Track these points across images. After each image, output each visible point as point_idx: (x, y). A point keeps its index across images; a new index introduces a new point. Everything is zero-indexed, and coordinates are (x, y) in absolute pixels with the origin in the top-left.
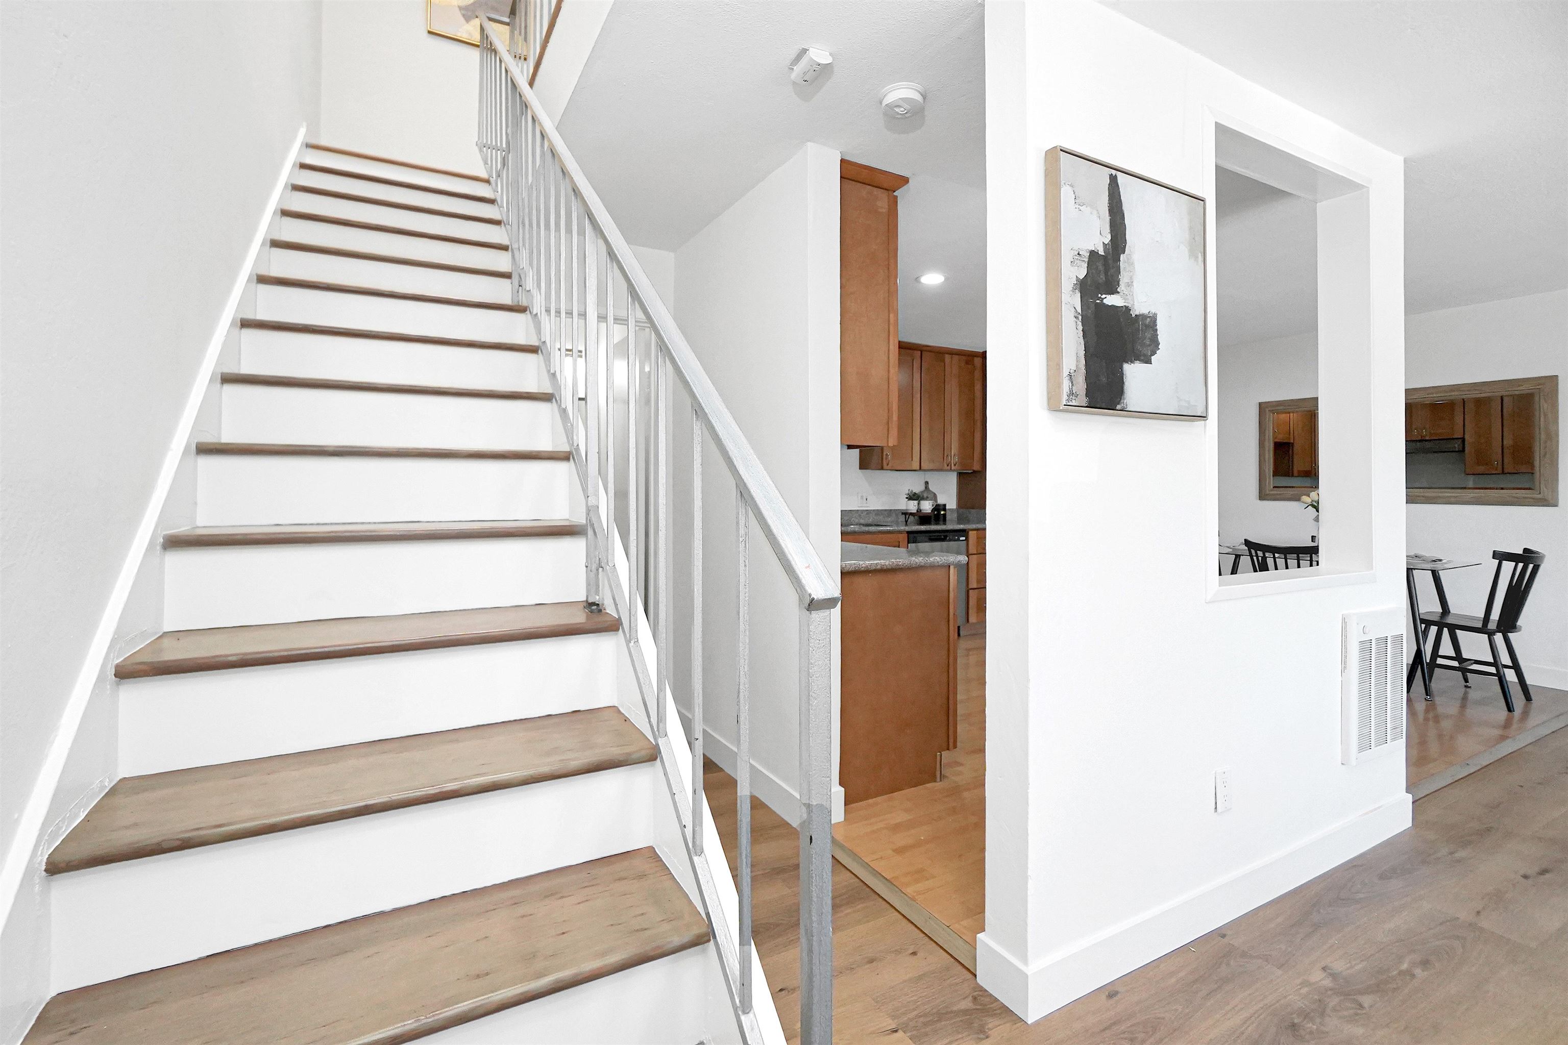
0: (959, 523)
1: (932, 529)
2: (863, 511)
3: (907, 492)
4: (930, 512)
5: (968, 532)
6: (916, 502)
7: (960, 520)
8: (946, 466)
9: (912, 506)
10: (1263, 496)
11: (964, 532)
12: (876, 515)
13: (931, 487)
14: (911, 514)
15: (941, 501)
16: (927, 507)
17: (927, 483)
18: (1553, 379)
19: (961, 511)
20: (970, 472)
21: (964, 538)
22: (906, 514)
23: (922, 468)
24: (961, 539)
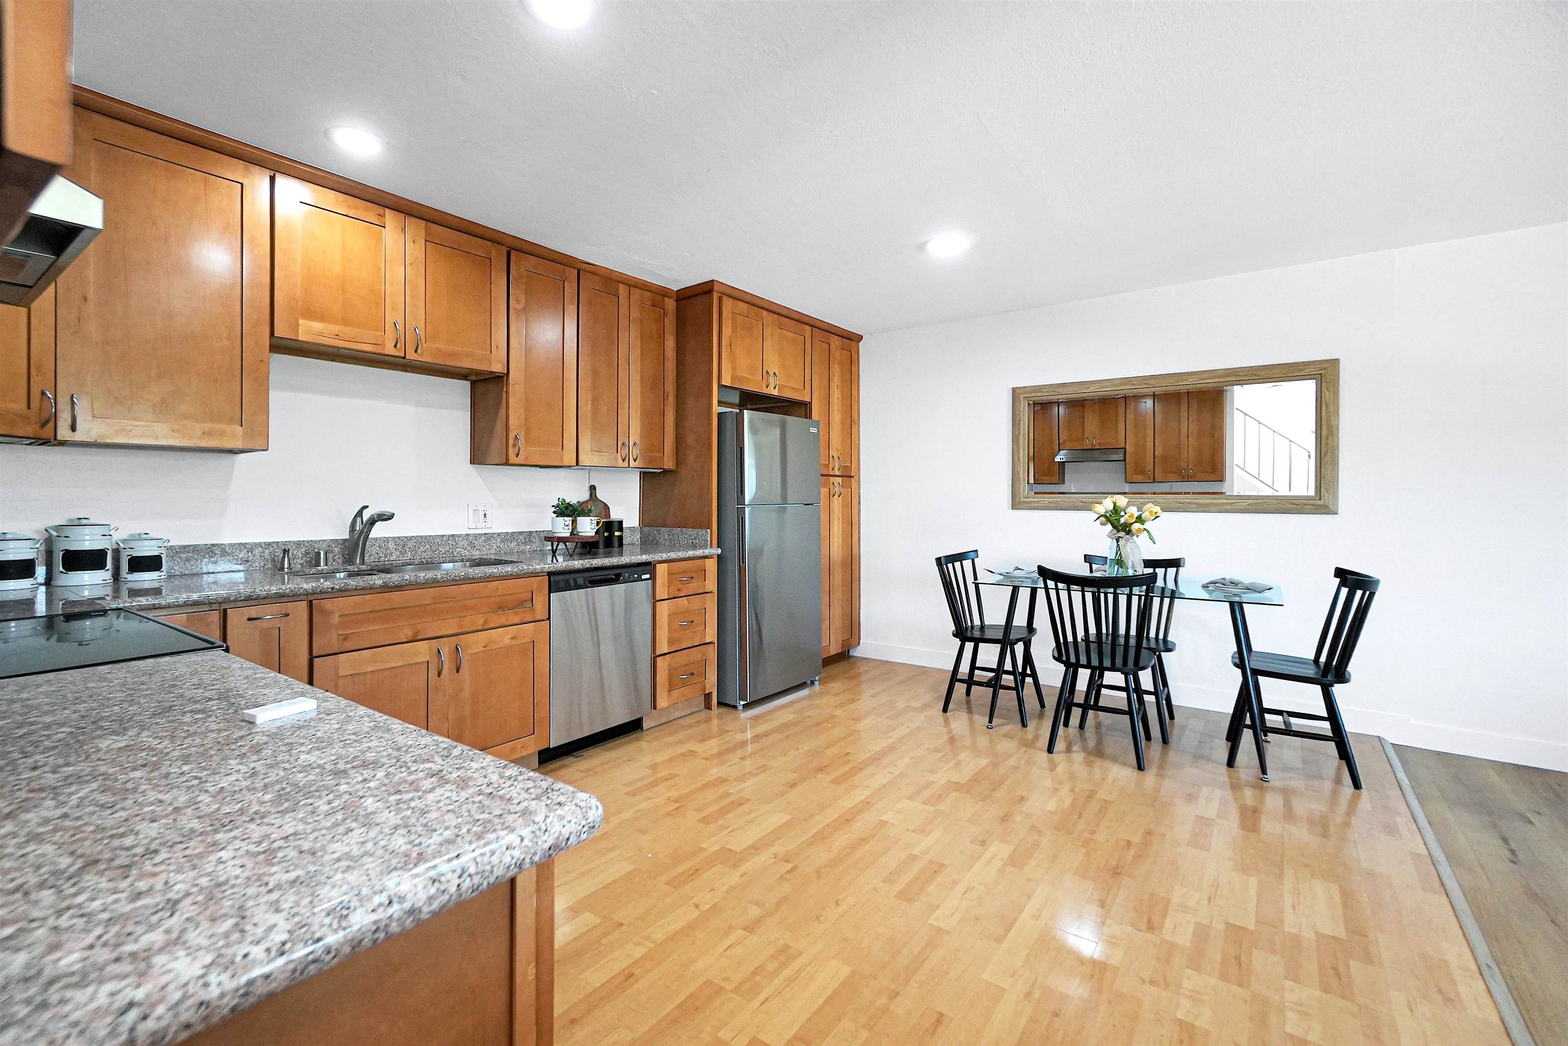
0: (643, 552)
1: (594, 566)
2: (476, 536)
3: (555, 503)
4: (593, 534)
5: (655, 565)
6: (568, 520)
7: (647, 543)
8: (620, 460)
9: (562, 527)
10: (1016, 504)
11: (648, 567)
12: (502, 541)
13: (600, 495)
14: (561, 540)
15: (615, 516)
16: (587, 527)
17: (593, 488)
18: (1335, 362)
19: (646, 529)
20: (659, 471)
21: (648, 576)
22: (550, 538)
23: (580, 463)
24: (644, 577)
